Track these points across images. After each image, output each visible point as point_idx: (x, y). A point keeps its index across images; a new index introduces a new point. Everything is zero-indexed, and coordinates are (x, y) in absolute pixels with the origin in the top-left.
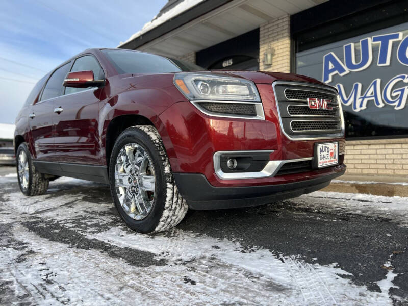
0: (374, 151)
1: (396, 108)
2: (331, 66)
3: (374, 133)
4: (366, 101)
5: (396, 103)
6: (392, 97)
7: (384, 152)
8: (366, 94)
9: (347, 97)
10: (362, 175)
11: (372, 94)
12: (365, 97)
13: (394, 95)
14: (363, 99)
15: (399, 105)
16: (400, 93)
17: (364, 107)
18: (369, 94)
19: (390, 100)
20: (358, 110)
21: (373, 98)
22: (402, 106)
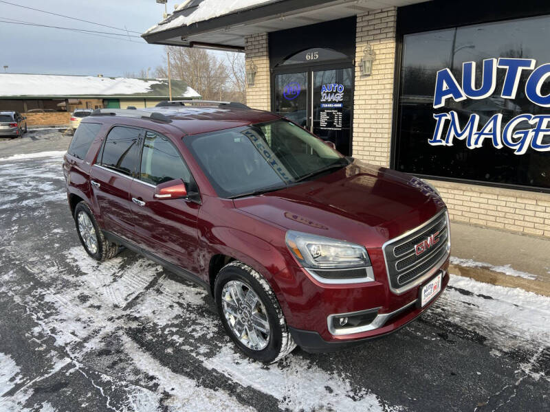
1: (516, 153)
2: (445, 86)
3: (487, 176)
4: (482, 138)
5: (517, 147)
6: (513, 140)
7: (496, 202)
8: (484, 130)
9: (461, 130)
11: (490, 131)
12: (482, 134)
13: (516, 136)
14: (480, 135)
15: (520, 149)
16: (522, 135)
17: (480, 145)
18: (486, 131)
19: (510, 141)
20: (472, 147)
21: (491, 136)
22: (523, 151)
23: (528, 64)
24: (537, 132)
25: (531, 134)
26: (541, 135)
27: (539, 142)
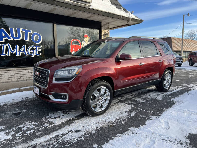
0: (28, 72)
1: (32, 57)
2: (4, 35)
3: (24, 65)
4: (21, 53)
5: (32, 55)
6: (30, 52)
8: (21, 50)
9: (13, 50)
10: (24, 81)
11: (23, 50)
12: (21, 51)
13: (31, 52)
14: (20, 52)
15: (33, 56)
16: (33, 51)
17: (21, 55)
18: (22, 50)
19: (30, 53)
20: (18, 56)
21: (24, 52)
22: (34, 56)
23: (30, 32)
24: (36, 50)
25: (35, 51)
26: (37, 51)
27: (37, 53)
